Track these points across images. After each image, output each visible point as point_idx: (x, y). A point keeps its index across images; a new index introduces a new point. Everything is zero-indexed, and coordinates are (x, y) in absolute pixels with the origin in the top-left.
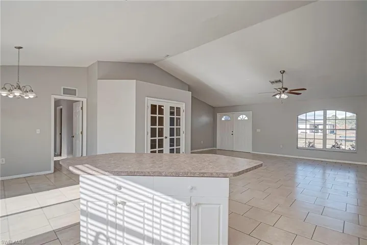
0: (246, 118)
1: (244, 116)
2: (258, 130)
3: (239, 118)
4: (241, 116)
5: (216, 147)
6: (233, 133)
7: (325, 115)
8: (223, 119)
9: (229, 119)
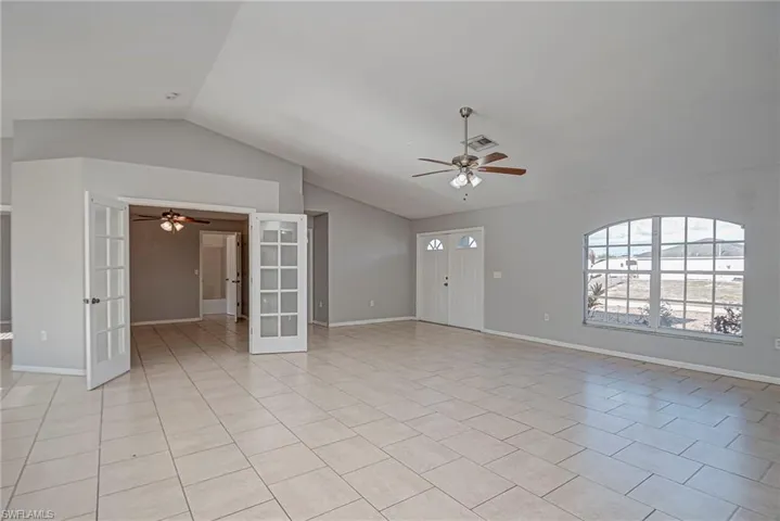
0: (475, 245)
2: (497, 275)
5: (415, 315)
6: (449, 282)
7: (656, 233)
8: (429, 248)
9: (441, 247)
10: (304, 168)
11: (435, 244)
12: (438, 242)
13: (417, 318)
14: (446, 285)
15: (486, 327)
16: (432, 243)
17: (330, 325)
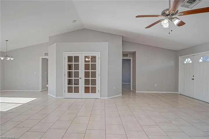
8: (185, 62)
9: (191, 62)
10: (122, 36)
11: (188, 61)
12: (189, 59)
13: (179, 93)
14: (193, 79)
16: (187, 60)
17: (136, 92)
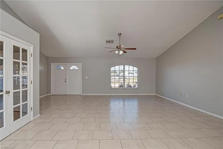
0: (77, 68)
1: (75, 67)
2: (86, 78)
3: (71, 68)
4: (73, 67)
5: (50, 93)
6: (67, 80)
7: (124, 68)
15: (82, 93)
